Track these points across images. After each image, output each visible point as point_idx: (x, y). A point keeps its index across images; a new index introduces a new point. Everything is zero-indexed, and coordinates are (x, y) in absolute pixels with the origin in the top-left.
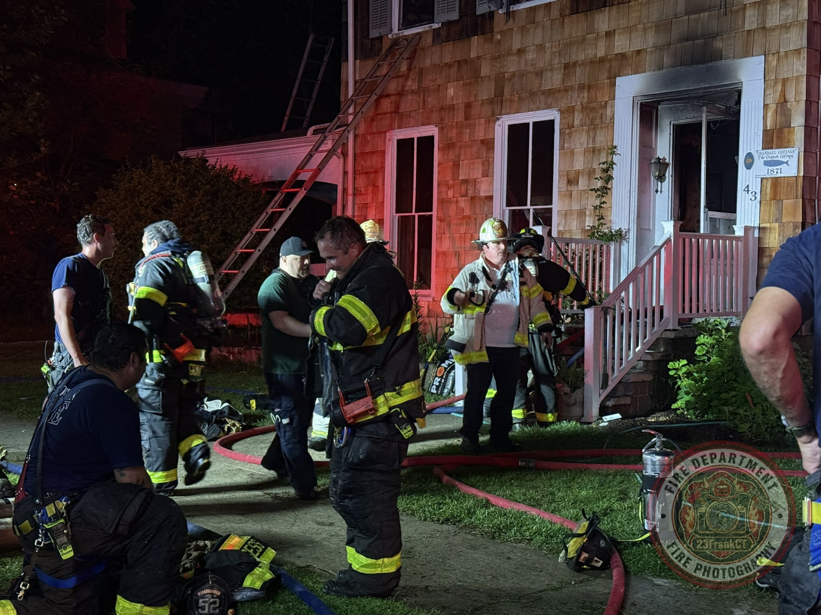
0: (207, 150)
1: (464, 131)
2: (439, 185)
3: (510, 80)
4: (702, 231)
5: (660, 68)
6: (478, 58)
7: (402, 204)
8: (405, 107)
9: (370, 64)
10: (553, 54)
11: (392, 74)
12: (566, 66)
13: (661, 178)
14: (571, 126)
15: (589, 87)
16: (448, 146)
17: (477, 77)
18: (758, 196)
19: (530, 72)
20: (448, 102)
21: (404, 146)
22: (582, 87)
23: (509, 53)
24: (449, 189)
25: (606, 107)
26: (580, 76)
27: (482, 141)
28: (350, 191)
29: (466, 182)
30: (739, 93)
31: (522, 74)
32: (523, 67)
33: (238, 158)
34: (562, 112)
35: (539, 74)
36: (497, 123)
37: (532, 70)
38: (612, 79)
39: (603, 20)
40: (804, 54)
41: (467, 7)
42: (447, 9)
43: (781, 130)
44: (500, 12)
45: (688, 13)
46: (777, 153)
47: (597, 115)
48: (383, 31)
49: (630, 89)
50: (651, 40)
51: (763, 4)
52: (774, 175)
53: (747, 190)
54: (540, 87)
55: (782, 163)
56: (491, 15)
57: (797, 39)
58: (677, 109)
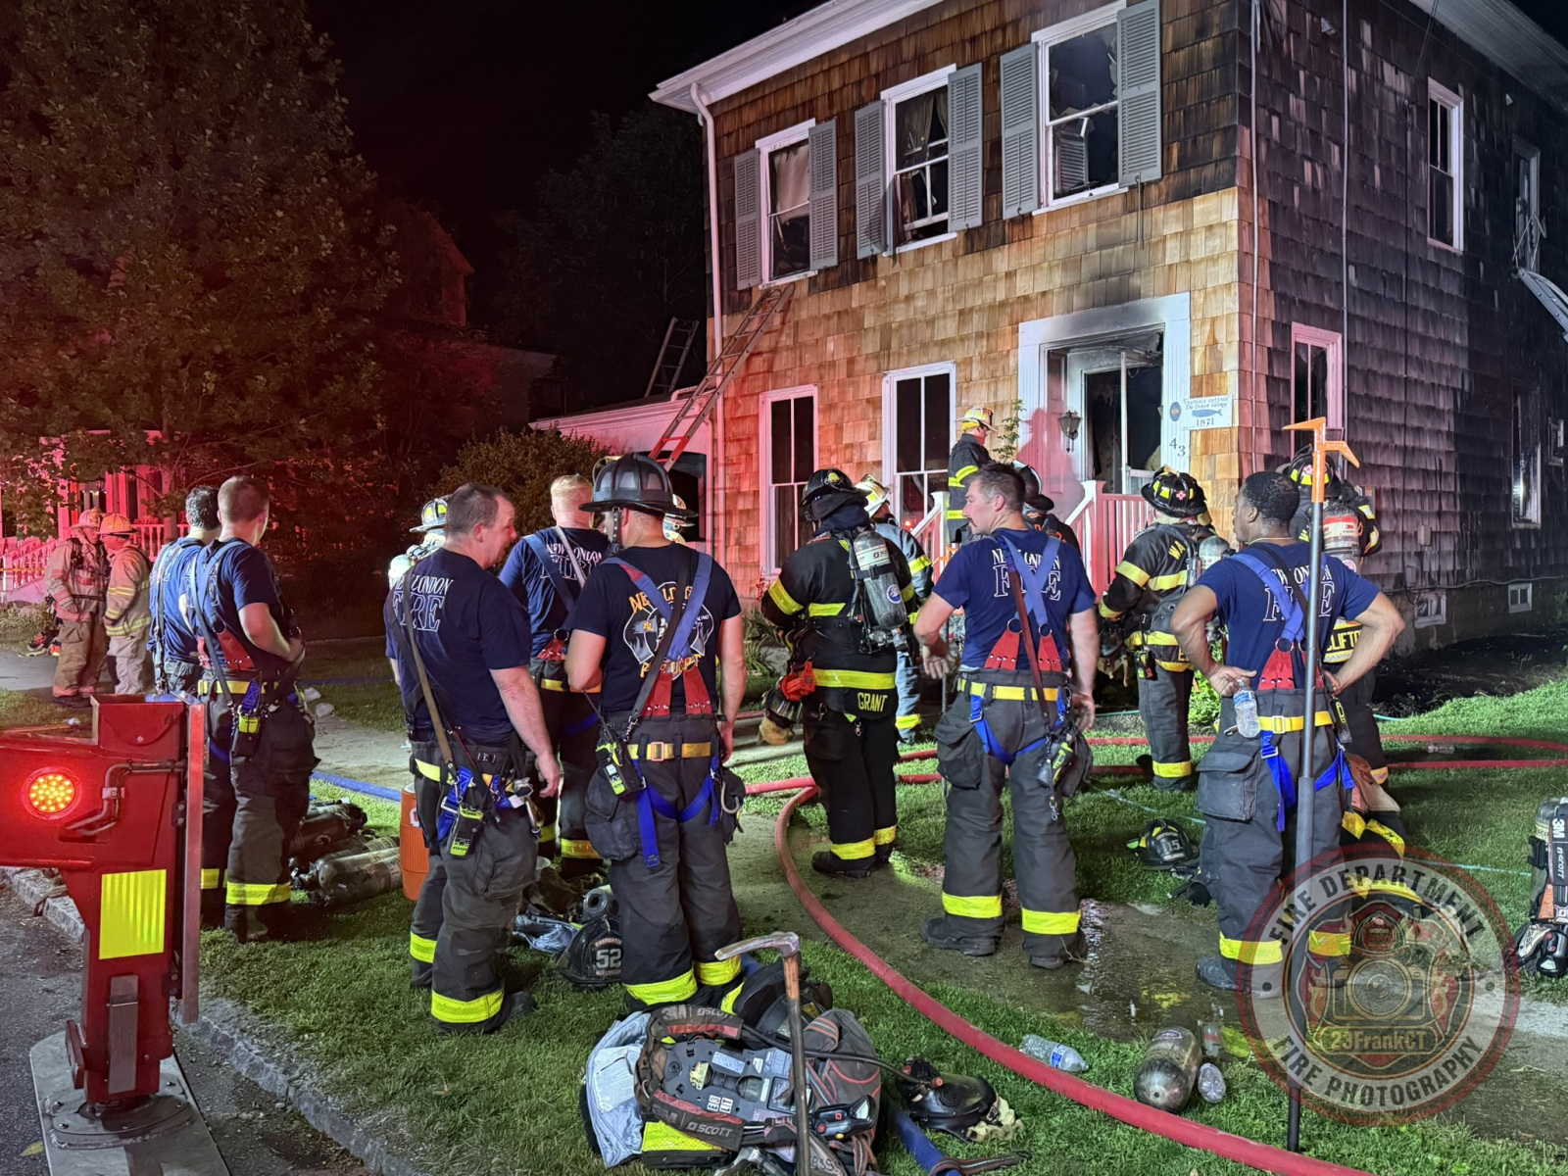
0: (561, 420)
1: (847, 389)
2: (820, 451)
3: (897, 330)
4: (1124, 492)
5: (1069, 310)
6: (861, 307)
7: (779, 474)
8: (779, 365)
9: (739, 318)
10: (946, 300)
11: (765, 328)
12: (962, 312)
13: (1073, 435)
14: (969, 380)
15: (988, 335)
16: (829, 408)
17: (860, 329)
18: (1187, 450)
19: (920, 321)
20: (829, 358)
21: (780, 409)
22: (980, 335)
23: (896, 300)
24: (831, 455)
25: (1008, 355)
26: (977, 323)
27: (868, 400)
28: (721, 460)
29: (848, 446)
30: (1161, 336)
31: (911, 324)
32: (911, 316)
33: (594, 428)
34: (957, 364)
35: (931, 323)
36: (885, 379)
37: (923, 318)
38: (1015, 324)
39: (1002, 260)
40: (1235, 289)
41: (847, 251)
42: (824, 255)
43: (1211, 376)
44: (885, 255)
45: (1100, 247)
46: (1206, 402)
47: (998, 367)
48: (752, 282)
49: (1036, 335)
50: (1058, 279)
51: (1186, 234)
52: (1205, 427)
53: (1174, 444)
54: (932, 337)
55: (1213, 412)
56: (874, 258)
57: (1227, 272)
58: (1089, 356)
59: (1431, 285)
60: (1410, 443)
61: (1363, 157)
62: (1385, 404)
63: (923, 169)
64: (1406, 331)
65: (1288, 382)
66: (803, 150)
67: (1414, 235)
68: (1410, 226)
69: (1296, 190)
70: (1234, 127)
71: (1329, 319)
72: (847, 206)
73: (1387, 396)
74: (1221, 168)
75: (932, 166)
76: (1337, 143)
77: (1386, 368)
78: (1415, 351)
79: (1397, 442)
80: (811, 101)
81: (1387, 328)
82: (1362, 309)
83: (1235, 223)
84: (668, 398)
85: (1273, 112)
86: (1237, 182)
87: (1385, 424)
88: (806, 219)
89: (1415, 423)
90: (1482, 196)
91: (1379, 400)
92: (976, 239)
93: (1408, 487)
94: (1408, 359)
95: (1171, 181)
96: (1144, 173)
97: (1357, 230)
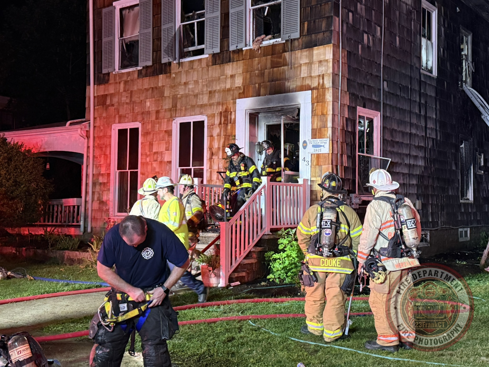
0: (6, 133)
1: (155, 125)
2: (141, 155)
3: (180, 98)
6: (163, 86)
7: (121, 166)
8: (123, 111)
9: (103, 87)
10: (203, 86)
12: (210, 92)
13: (261, 153)
14: (213, 124)
15: (223, 103)
16: (146, 134)
17: (162, 95)
18: (310, 163)
19: (191, 95)
20: (147, 110)
22: (218, 104)
23: (180, 84)
24: (147, 157)
25: (231, 114)
26: (217, 98)
27: (166, 131)
28: (91, 157)
29: (155, 153)
30: (299, 110)
31: (187, 96)
32: (187, 92)
33: (24, 138)
34: (208, 117)
35: (196, 96)
36: (174, 121)
37: (192, 94)
38: (234, 99)
39: (229, 69)
40: (331, 90)
41: (157, 59)
42: (145, 60)
43: (320, 129)
44: (175, 62)
45: (272, 67)
46: (318, 141)
48: (110, 70)
49: (244, 105)
50: (254, 80)
51: (310, 64)
52: (317, 152)
53: (304, 159)
54: (197, 103)
56: (170, 64)
57: (327, 82)
58: (268, 117)
59: (422, 91)
60: (412, 162)
61: (391, 33)
62: (400, 144)
63: (194, 23)
64: (410, 112)
66: (136, 8)
67: (414, 68)
68: (412, 64)
69: (360, 46)
70: (332, 17)
71: (374, 105)
72: (157, 38)
73: (401, 141)
74: (326, 35)
75: (198, 22)
76: (379, 26)
77: (402, 128)
78: (414, 121)
79: (406, 162)
81: (402, 111)
82: (390, 101)
83: (331, 60)
84: (64, 125)
85: (350, 11)
86: (332, 42)
87: (400, 154)
88: (138, 41)
89: (414, 153)
90: (445, 52)
91: (397, 142)
92: (217, 58)
93: (411, 183)
94: (411, 125)
95: (304, 39)
96: (292, 35)
97: (388, 65)
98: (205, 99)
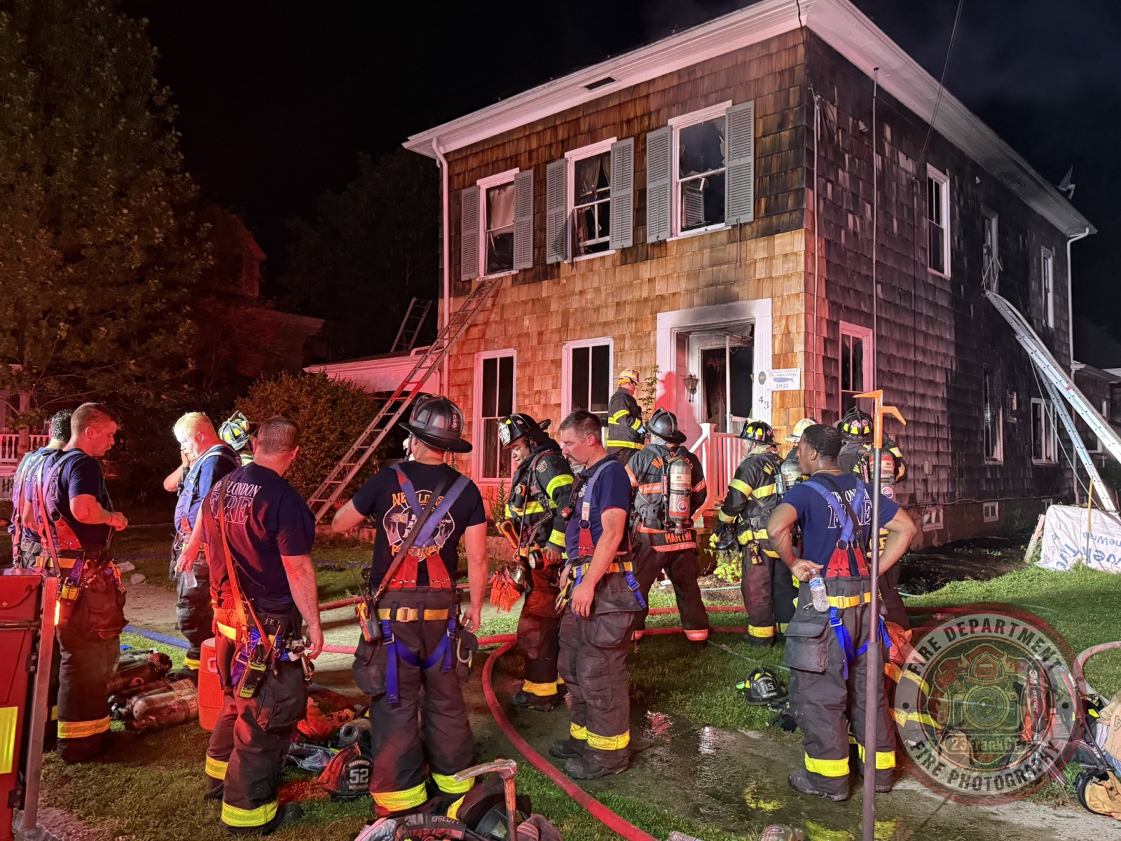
0: (328, 367)
1: (537, 353)
2: (517, 395)
3: (573, 314)
4: (728, 431)
5: (691, 306)
6: (549, 297)
7: (487, 410)
8: (490, 334)
9: (462, 300)
10: (607, 295)
11: (480, 308)
12: (618, 304)
13: (693, 391)
14: (622, 350)
15: (636, 321)
16: (523, 365)
17: (546, 311)
18: (770, 405)
19: (589, 308)
20: (525, 331)
21: (489, 364)
22: (630, 320)
23: (573, 293)
24: (525, 398)
25: (649, 335)
26: (628, 312)
27: (552, 361)
29: (539, 392)
30: (753, 327)
31: (584, 310)
32: (584, 304)
33: (353, 373)
34: (615, 339)
35: (597, 310)
36: (564, 347)
37: (591, 307)
38: (654, 314)
39: (646, 270)
40: (802, 297)
41: (540, 258)
42: (523, 260)
43: (786, 355)
44: (565, 262)
45: (712, 265)
46: (783, 372)
47: (644, 342)
48: (472, 276)
49: (668, 322)
50: (683, 285)
51: (770, 259)
52: (782, 389)
53: (761, 400)
54: (598, 319)
55: (787, 380)
56: (558, 264)
57: (797, 286)
58: (704, 338)
59: (931, 299)
60: (918, 405)
61: (886, 213)
62: (901, 377)
63: (593, 206)
64: (915, 329)
65: (837, 361)
66: (510, 188)
67: (919, 266)
68: (916, 259)
69: (843, 232)
70: (803, 189)
71: (865, 319)
72: (540, 228)
73: (902, 372)
74: (794, 216)
75: (599, 205)
76: (869, 203)
77: (902, 354)
78: (920, 342)
79: (909, 404)
80: (516, 156)
81: (902, 327)
82: (886, 313)
83: (803, 253)
84: (408, 354)
85: (828, 180)
86: (804, 226)
87: (902, 391)
88: (512, 234)
89: (920, 390)
90: (962, 242)
91: (897, 375)
92: (629, 255)
93: (917, 435)
94: (916, 348)
95: (760, 223)
96: (742, 217)
97: (882, 261)
98: (610, 315)
